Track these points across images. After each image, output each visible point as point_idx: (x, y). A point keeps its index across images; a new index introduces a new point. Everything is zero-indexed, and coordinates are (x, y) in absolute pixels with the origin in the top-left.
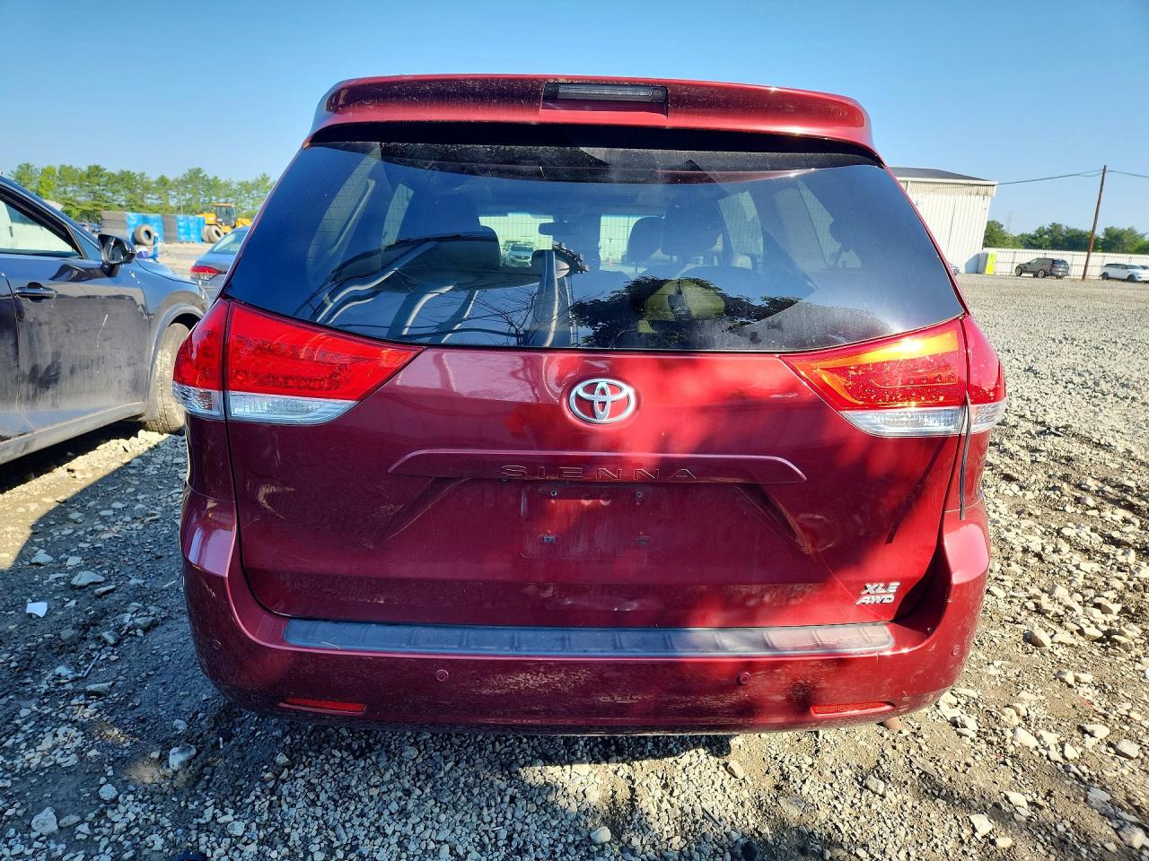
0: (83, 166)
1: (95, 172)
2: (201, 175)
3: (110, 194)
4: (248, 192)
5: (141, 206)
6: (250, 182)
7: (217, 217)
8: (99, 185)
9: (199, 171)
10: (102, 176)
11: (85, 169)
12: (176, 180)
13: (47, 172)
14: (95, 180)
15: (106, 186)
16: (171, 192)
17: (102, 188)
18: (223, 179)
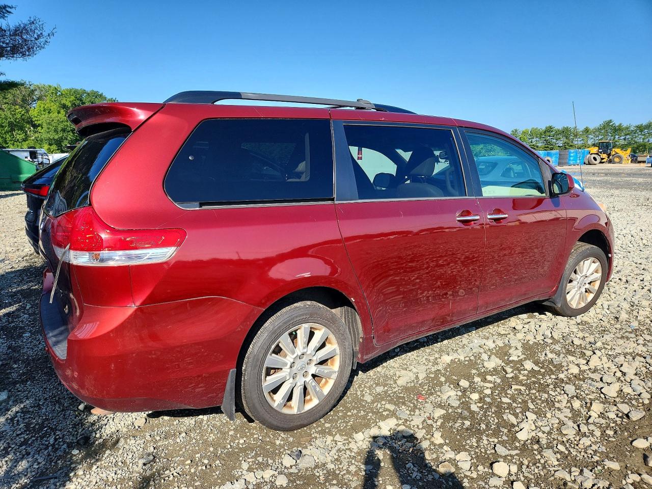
0: (542, 127)
1: (549, 130)
2: (611, 124)
3: (555, 141)
4: (641, 131)
5: (571, 146)
6: (644, 125)
7: (599, 149)
8: (550, 136)
9: (610, 121)
10: (552, 131)
11: (544, 128)
12: (595, 129)
13: (524, 133)
14: (548, 134)
15: (553, 136)
16: (590, 136)
17: (551, 138)
18: (625, 125)
